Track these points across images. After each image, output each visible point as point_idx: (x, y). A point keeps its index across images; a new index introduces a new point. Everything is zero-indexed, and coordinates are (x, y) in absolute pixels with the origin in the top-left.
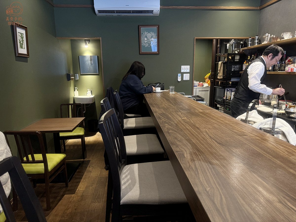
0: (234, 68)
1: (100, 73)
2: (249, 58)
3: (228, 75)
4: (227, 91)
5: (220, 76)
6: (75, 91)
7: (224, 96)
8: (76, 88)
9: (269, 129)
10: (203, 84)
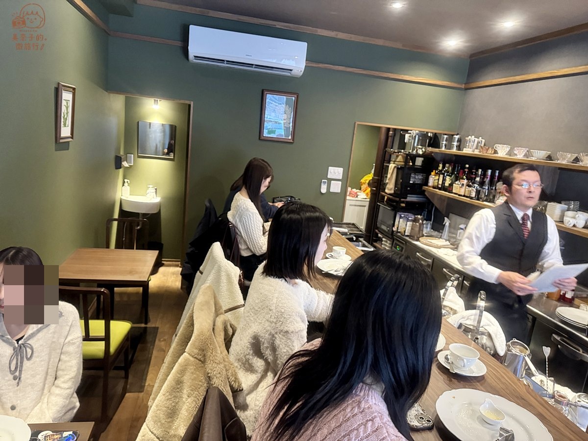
0: (416, 179)
1: (175, 158)
2: (440, 168)
3: (404, 188)
4: (400, 218)
5: (390, 188)
6: (123, 185)
7: (394, 225)
8: (126, 180)
9: (472, 327)
10: (358, 193)
